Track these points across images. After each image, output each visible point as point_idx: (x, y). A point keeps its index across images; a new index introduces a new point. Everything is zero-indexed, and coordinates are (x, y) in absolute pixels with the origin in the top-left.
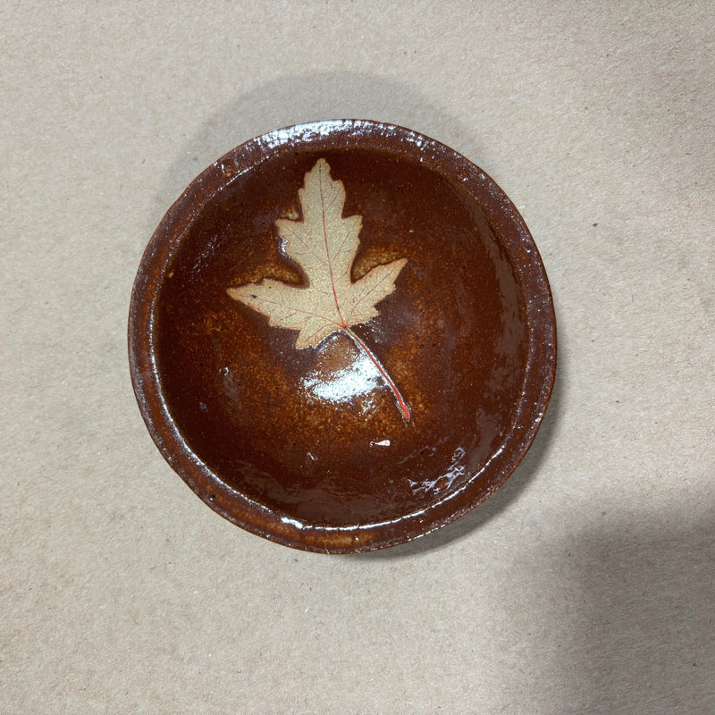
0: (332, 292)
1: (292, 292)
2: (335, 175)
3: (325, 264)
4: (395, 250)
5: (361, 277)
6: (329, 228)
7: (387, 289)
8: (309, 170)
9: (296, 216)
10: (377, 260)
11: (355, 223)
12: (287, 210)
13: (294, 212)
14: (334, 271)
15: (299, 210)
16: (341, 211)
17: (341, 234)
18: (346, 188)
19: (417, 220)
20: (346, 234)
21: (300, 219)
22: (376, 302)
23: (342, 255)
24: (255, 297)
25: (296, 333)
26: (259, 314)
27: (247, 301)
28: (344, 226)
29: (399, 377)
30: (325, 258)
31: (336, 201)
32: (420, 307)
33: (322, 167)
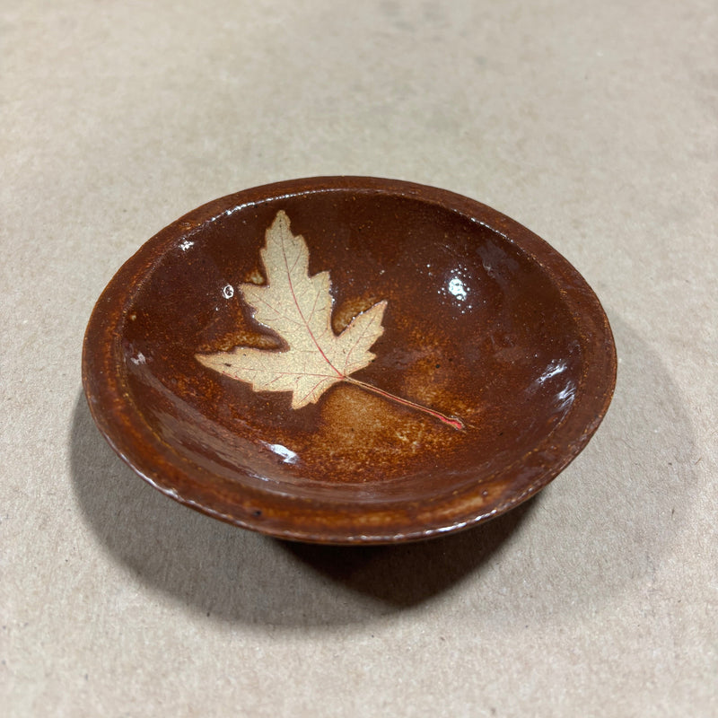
0: (317, 349)
1: (272, 358)
2: (295, 230)
3: (300, 326)
4: (371, 296)
5: (344, 329)
6: (297, 290)
7: (376, 333)
8: (269, 225)
9: (261, 280)
10: (356, 310)
11: (324, 279)
12: (250, 273)
13: (259, 276)
14: (313, 331)
15: (263, 274)
16: (307, 270)
17: (311, 295)
18: (308, 243)
19: (385, 259)
20: (316, 293)
21: (265, 283)
22: (369, 347)
23: (317, 314)
24: (229, 365)
25: (289, 395)
26: (239, 382)
27: (221, 369)
28: (312, 286)
29: (428, 399)
30: (299, 319)
31: (300, 261)
32: (418, 336)
33: (282, 220)
